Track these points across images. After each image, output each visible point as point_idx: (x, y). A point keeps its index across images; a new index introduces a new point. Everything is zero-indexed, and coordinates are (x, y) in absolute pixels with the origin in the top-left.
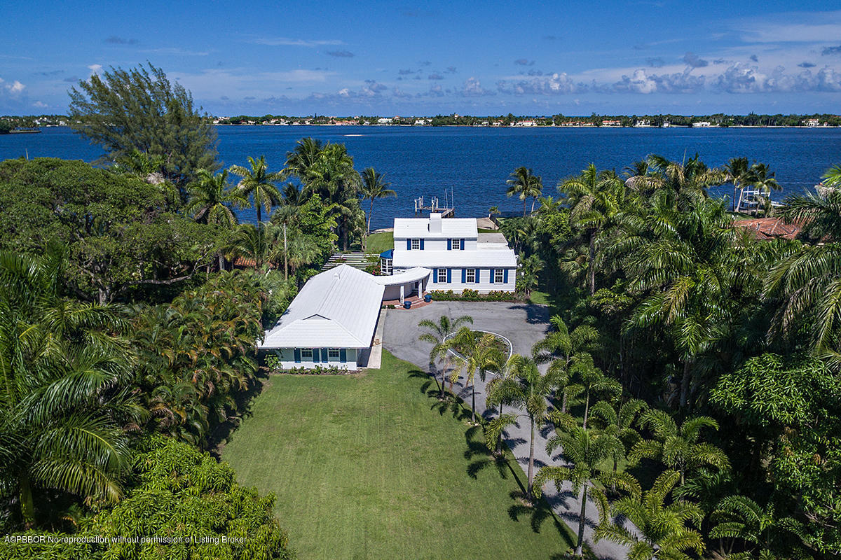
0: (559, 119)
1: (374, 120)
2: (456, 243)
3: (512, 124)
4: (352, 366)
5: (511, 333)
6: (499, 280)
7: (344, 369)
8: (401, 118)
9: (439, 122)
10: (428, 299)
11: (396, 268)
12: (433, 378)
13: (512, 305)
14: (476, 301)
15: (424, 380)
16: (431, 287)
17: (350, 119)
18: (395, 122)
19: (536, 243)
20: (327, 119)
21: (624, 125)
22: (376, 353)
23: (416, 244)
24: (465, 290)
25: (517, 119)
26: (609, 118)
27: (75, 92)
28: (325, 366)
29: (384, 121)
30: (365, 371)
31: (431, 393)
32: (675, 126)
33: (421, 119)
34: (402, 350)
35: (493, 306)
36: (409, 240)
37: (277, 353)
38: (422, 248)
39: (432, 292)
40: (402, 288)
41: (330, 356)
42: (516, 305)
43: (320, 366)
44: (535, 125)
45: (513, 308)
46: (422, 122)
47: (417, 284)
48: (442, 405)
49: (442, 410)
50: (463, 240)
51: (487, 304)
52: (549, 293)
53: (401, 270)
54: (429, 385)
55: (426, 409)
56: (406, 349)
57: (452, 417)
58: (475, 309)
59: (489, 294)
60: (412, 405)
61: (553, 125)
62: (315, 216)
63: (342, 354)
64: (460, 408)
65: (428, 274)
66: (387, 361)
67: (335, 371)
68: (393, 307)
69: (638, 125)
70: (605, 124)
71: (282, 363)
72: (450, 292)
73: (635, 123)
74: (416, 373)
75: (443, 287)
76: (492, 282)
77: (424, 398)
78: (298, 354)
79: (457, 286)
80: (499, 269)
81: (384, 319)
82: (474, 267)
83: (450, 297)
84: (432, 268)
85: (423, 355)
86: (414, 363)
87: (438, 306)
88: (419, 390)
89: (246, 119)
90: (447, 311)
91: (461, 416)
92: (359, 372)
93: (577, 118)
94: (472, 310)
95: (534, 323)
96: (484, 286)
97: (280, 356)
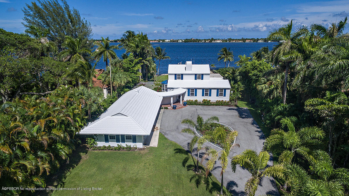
0: (230, 40)
1: (163, 40)
2: (199, 77)
3: (213, 42)
4: (140, 145)
5: (232, 124)
6: (221, 95)
7: (135, 147)
8: (173, 40)
9: (187, 41)
10: (185, 104)
11: (169, 88)
12: (189, 154)
13: (229, 108)
14: (210, 105)
15: (184, 156)
16: (187, 98)
17: (155, 40)
18: (171, 41)
19: (239, 77)
21: (254, 41)
22: (156, 135)
23: (179, 76)
24: (204, 100)
25: (215, 40)
26: (248, 39)
27: (25, 9)
28: (124, 145)
29: (167, 41)
30: (148, 148)
31: (189, 167)
32: (273, 42)
33: (180, 40)
34: (171, 134)
35: (219, 108)
36: (175, 75)
37: (94, 137)
38: (182, 79)
39: (187, 101)
40: (172, 98)
41: (126, 139)
42: (231, 107)
43: (120, 145)
44: (221, 42)
45: (229, 109)
46: (181, 41)
47: (179, 96)
48: (197, 178)
49: (198, 183)
50: (202, 75)
51: (216, 107)
52: (246, 102)
53: (172, 90)
54: (188, 159)
55: (186, 181)
56: (173, 133)
57: (205, 189)
58: (210, 110)
59: (216, 102)
60: (176, 177)
61: (228, 42)
62: (130, 63)
63: (134, 138)
64: (210, 181)
65: (185, 91)
66: (162, 141)
67: (129, 148)
68: (167, 108)
69: (259, 41)
70: (247, 41)
71: (98, 142)
72: (196, 101)
73: (258, 41)
74: (179, 151)
75: (193, 98)
76: (217, 96)
77: (184, 170)
78: (107, 138)
79: (200, 98)
80: (221, 89)
81: (162, 115)
82: (209, 88)
83: (196, 103)
84: (187, 89)
85: (183, 137)
86: (178, 143)
87: (191, 108)
88: (181, 164)
90: (195, 110)
91: (212, 188)
92: (144, 149)
93: (236, 39)
94: (208, 110)
95: (243, 118)
96: (214, 98)
97: (96, 138)
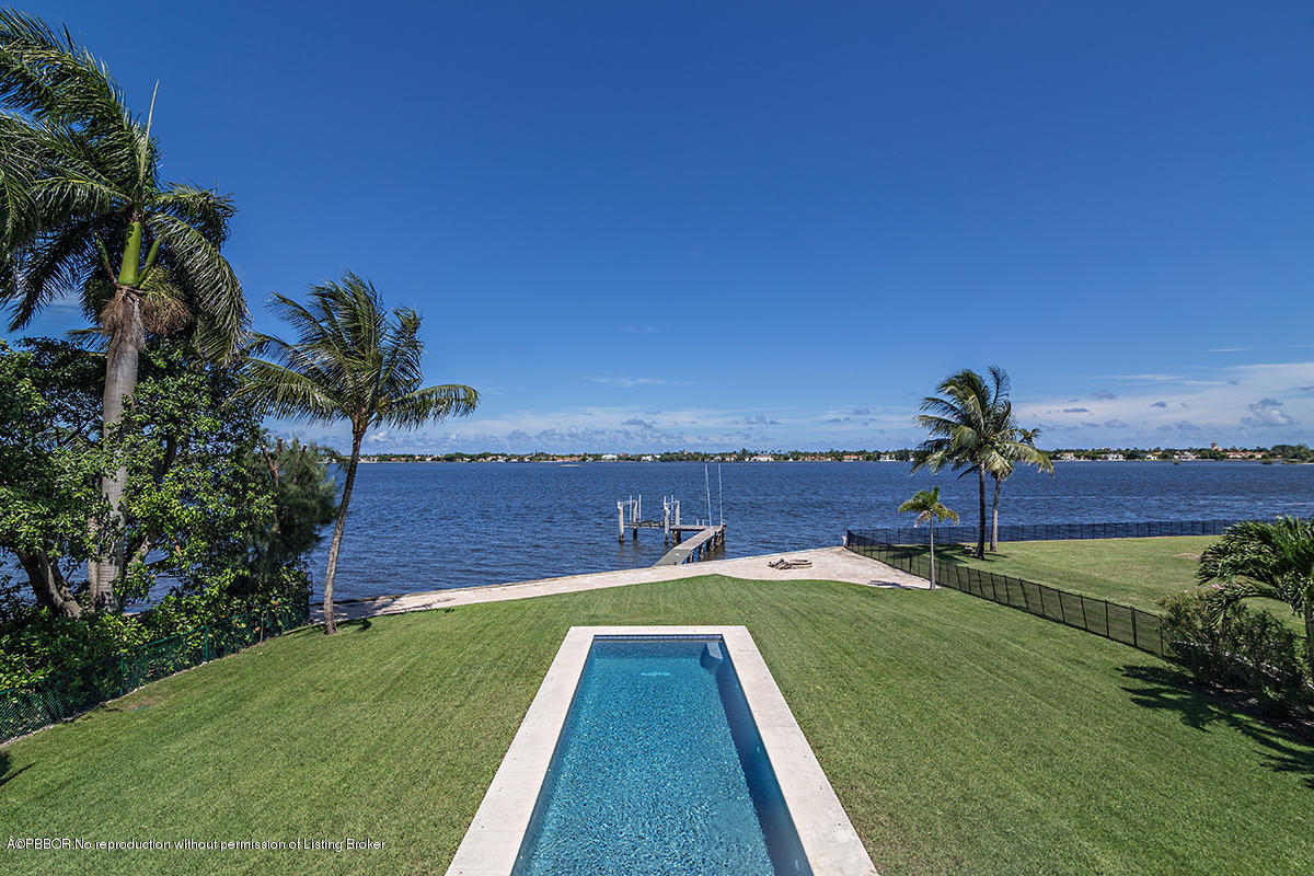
0: (796, 455)
1: (597, 457)
3: (747, 460)
9: (667, 458)
18: (620, 458)
20: (547, 456)
25: (752, 455)
29: (610, 456)
33: (649, 455)
44: (771, 460)
61: (791, 460)
89: (461, 456)
